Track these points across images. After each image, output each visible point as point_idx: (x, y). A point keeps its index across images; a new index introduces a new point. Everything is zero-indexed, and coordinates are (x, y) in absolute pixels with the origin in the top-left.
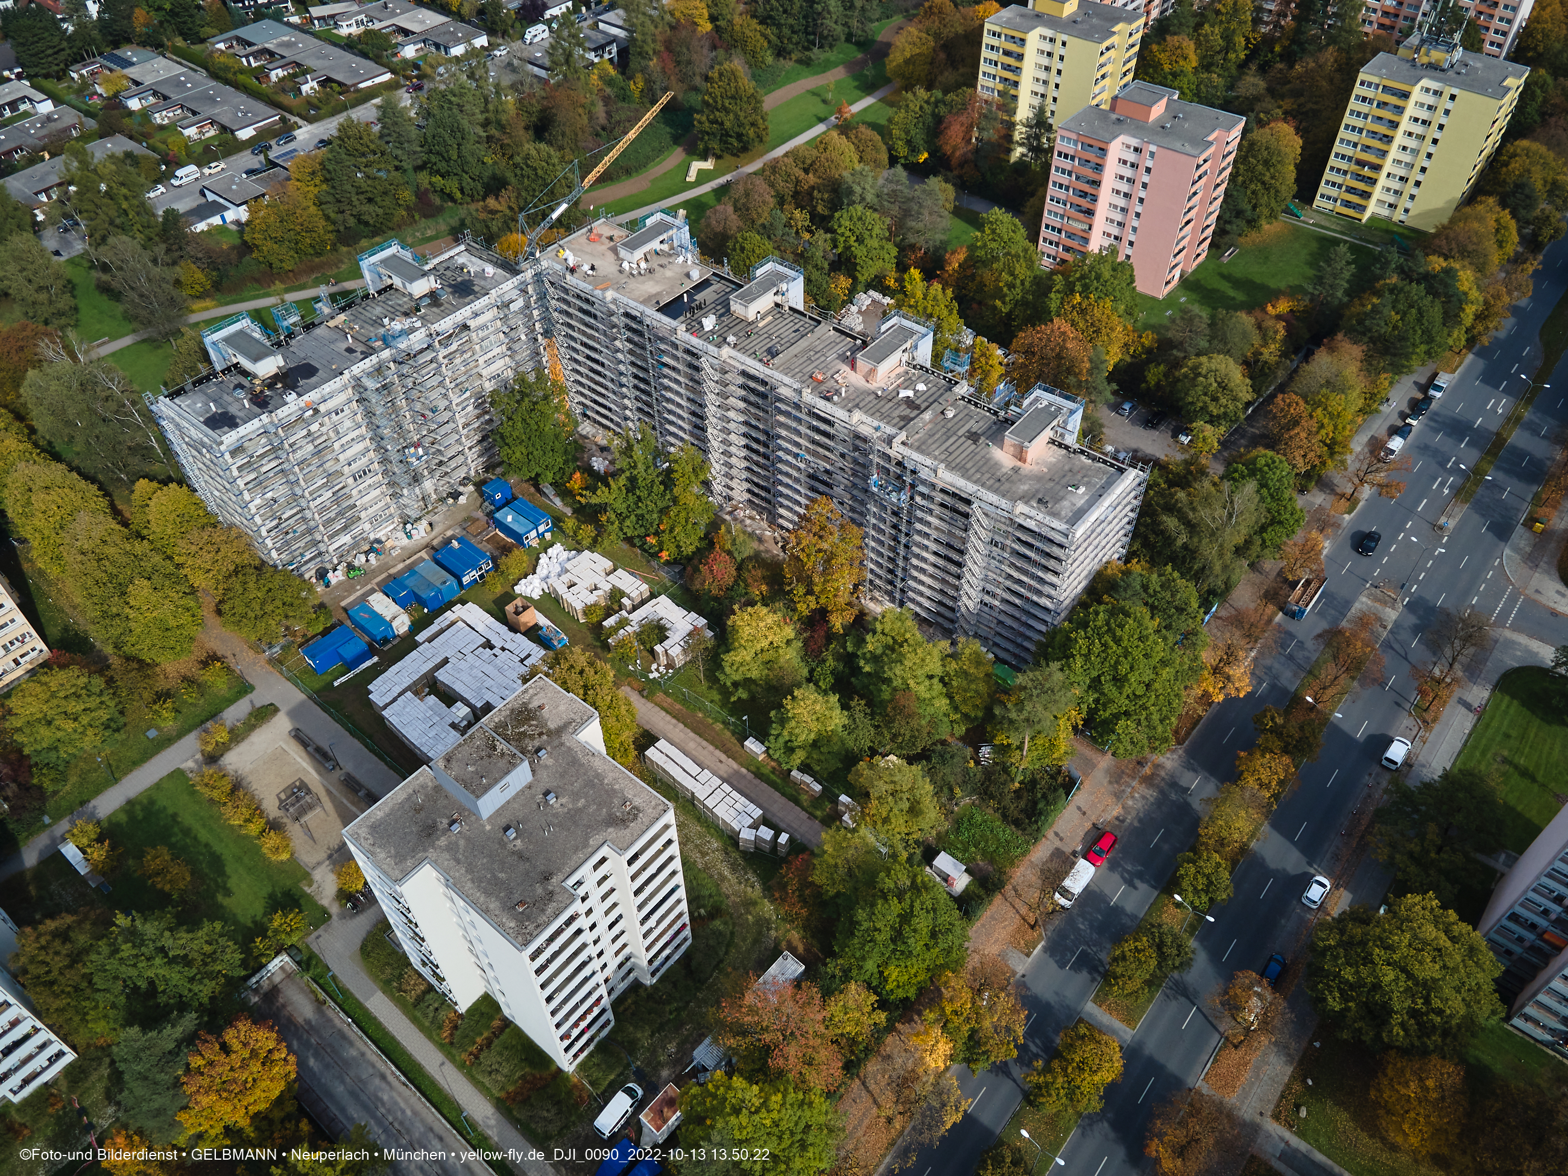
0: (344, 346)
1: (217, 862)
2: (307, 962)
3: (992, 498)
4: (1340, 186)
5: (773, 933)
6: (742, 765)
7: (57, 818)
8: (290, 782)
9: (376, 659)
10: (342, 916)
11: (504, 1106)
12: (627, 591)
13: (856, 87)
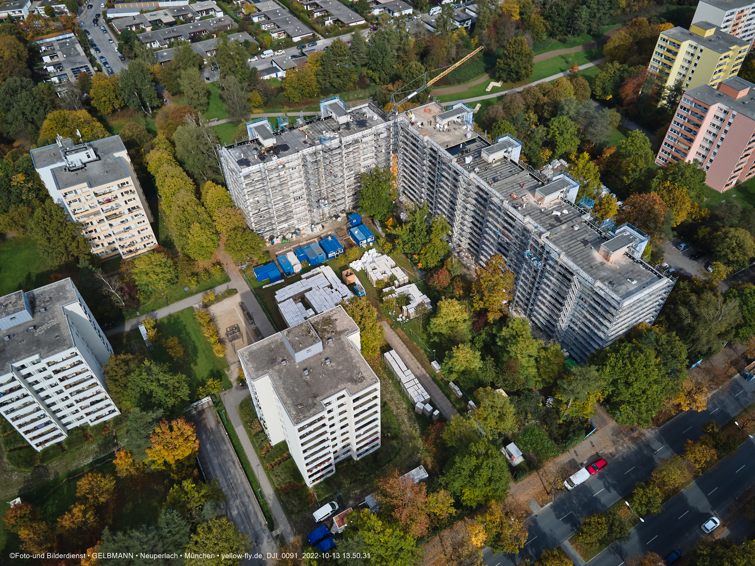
0: (303, 140)
1: (195, 350)
2: (217, 403)
3: (585, 275)
5: (419, 455)
6: (428, 373)
7: (142, 314)
8: (233, 324)
9: (283, 281)
10: (237, 388)
11: (278, 492)
12: (398, 278)
13: (586, 57)
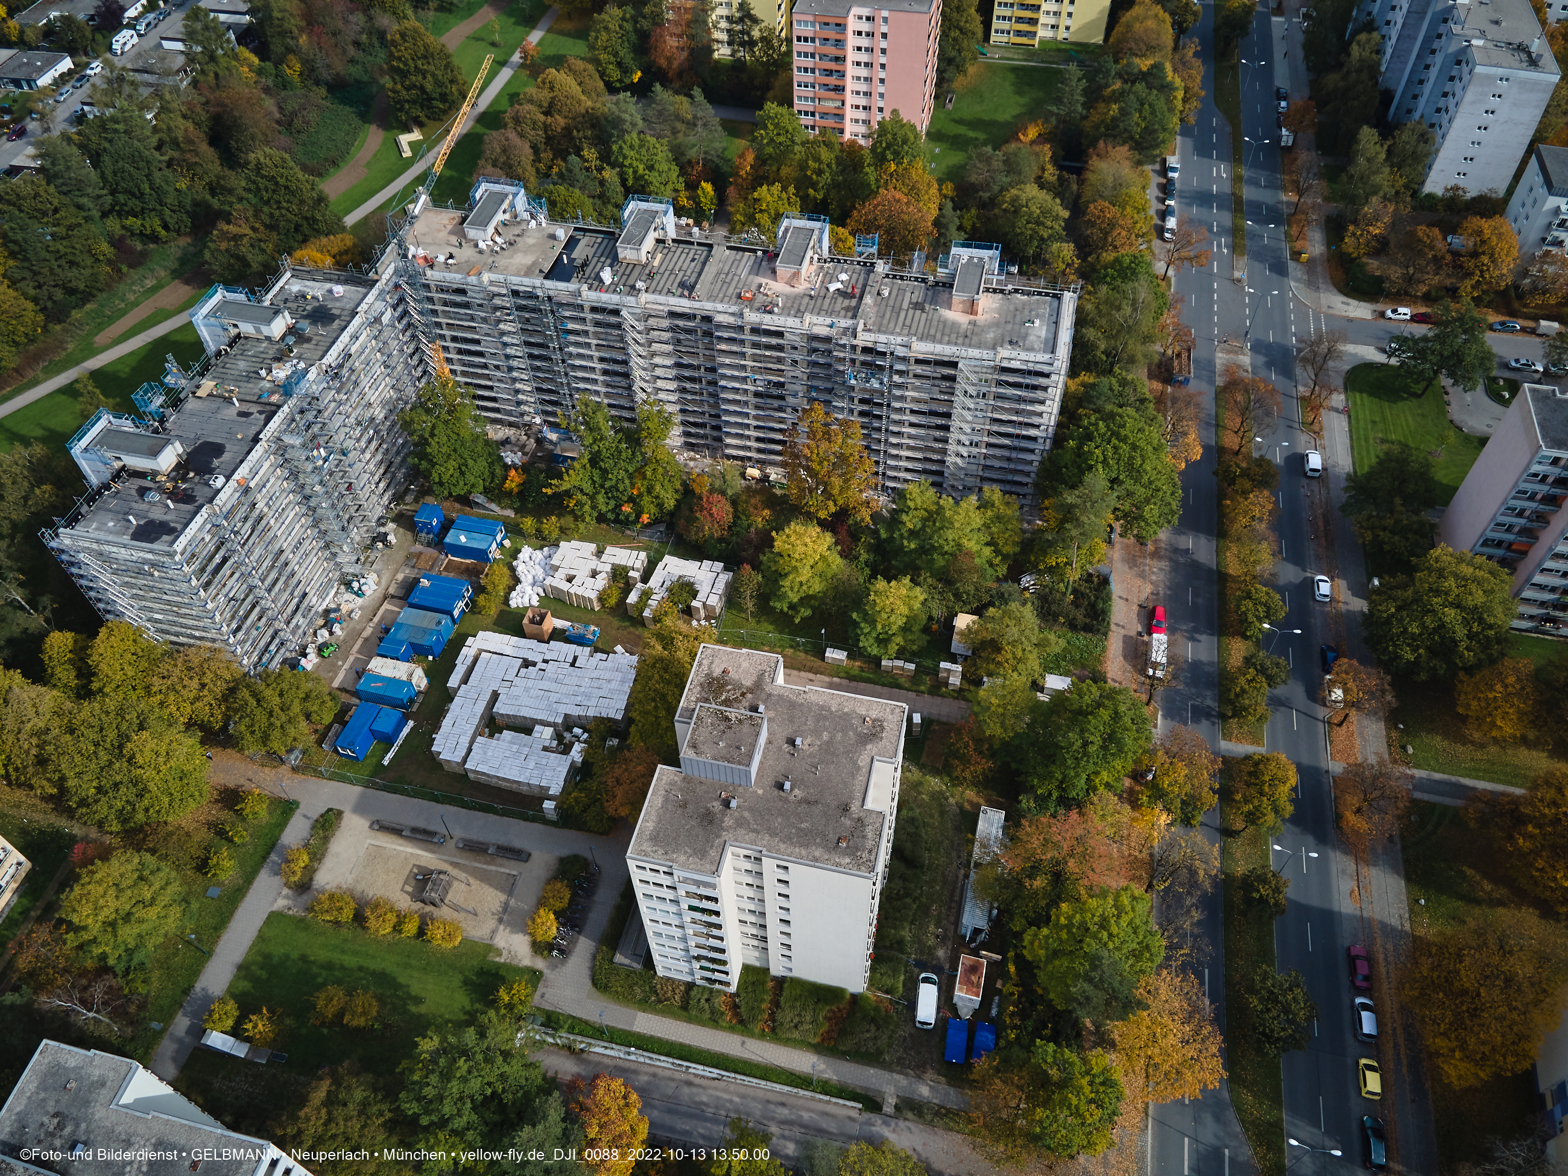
0: (233, 412)
1: (383, 979)
2: (551, 1021)
3: (973, 352)
4: (1010, 19)
5: (951, 800)
6: (832, 676)
7: (168, 1017)
8: (407, 872)
9: (411, 723)
10: (554, 967)
11: (827, 1047)
12: (630, 564)
13: (516, 23)
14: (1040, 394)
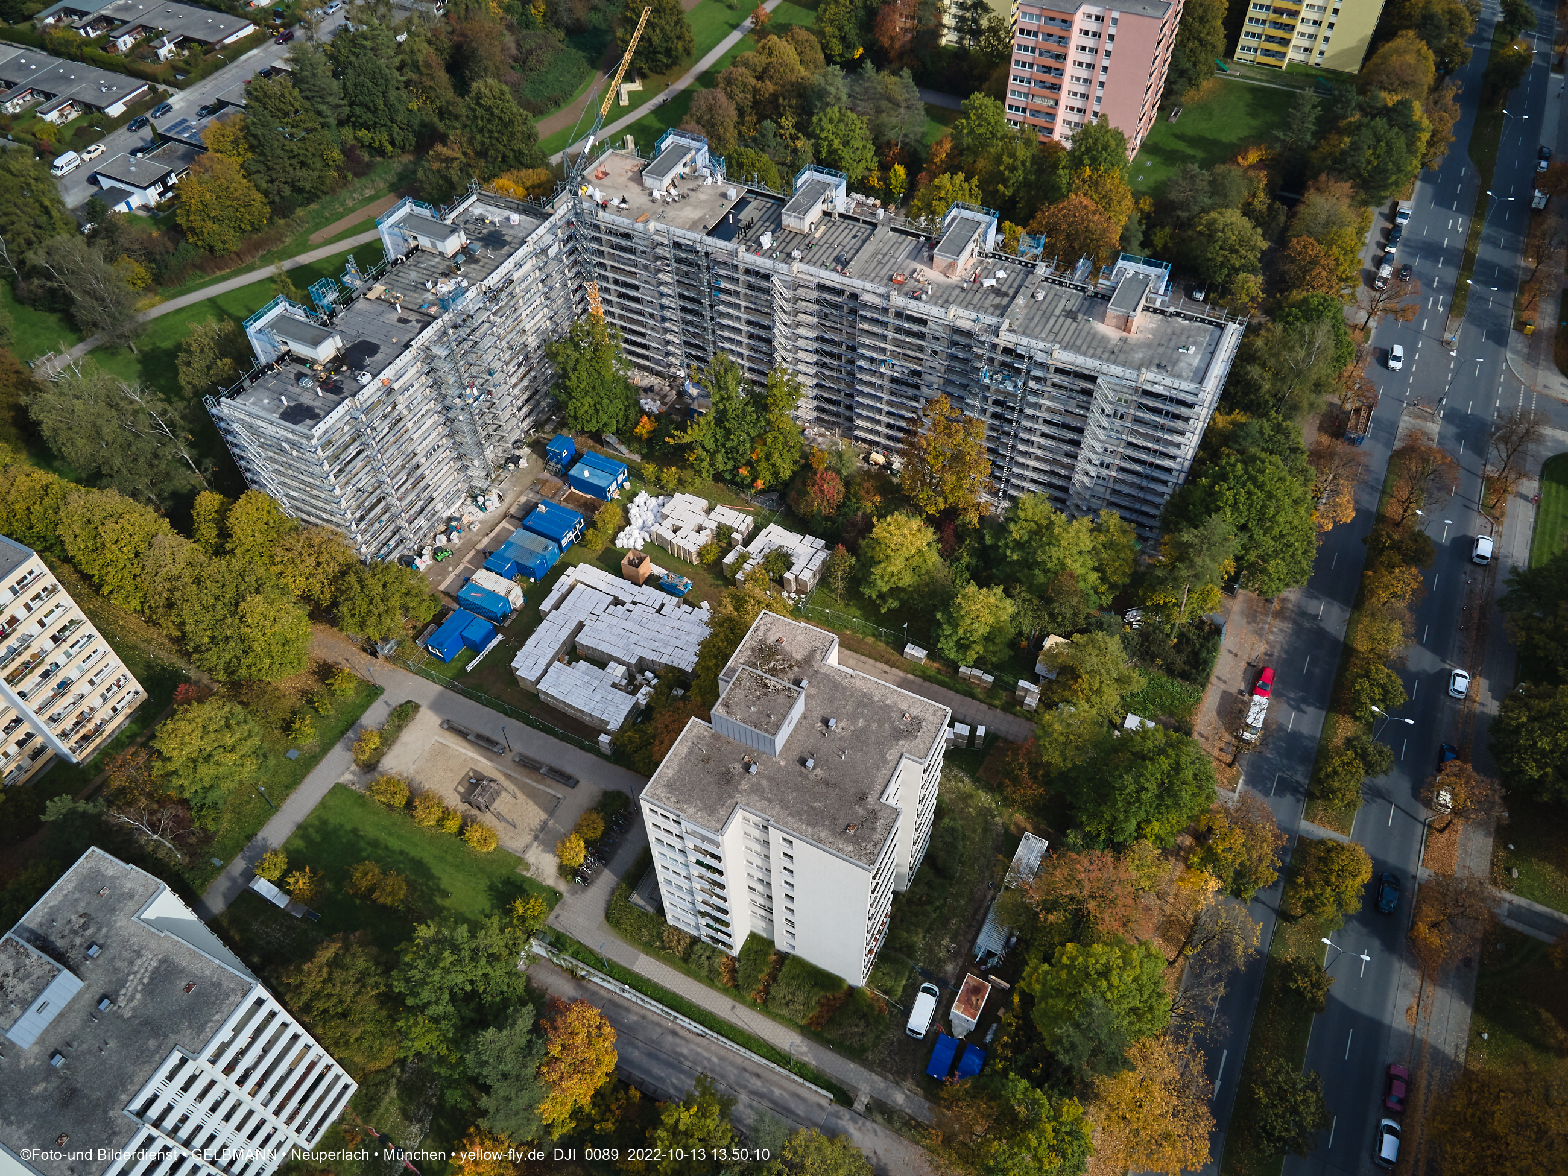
0: (394, 317)
1: (419, 867)
3: (1117, 370)
4: (1260, 36)
5: (998, 820)
6: (907, 672)
7: (228, 858)
8: (463, 774)
9: (500, 637)
10: (574, 892)
11: (812, 1031)
12: (735, 526)
14: (1180, 425)
